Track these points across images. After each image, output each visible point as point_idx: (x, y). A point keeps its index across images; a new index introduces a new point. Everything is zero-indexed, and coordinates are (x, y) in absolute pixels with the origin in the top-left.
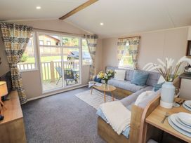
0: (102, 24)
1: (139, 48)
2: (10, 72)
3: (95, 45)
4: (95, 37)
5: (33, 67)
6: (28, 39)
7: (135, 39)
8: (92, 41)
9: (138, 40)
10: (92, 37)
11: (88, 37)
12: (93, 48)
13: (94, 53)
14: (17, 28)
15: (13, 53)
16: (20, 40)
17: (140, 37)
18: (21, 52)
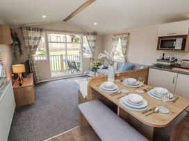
0: (95, 24)
1: (128, 43)
2: (28, 61)
3: (95, 41)
4: (94, 34)
5: (45, 58)
6: (40, 37)
7: (125, 36)
8: (92, 38)
9: (127, 36)
10: (92, 34)
11: (88, 34)
12: (93, 43)
13: (94, 47)
14: (33, 30)
15: (30, 47)
16: (35, 39)
17: (129, 34)
18: (36, 47)
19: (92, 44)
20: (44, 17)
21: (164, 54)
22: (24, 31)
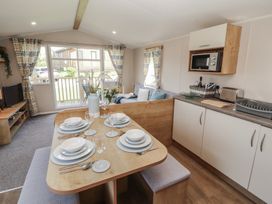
0: (114, 32)
1: (161, 60)
3: (122, 57)
4: (121, 47)
6: (38, 52)
8: (118, 53)
9: (160, 50)
11: (110, 47)
12: (119, 60)
13: (121, 67)
14: (28, 42)
15: (24, 66)
16: (31, 54)
17: (162, 47)
18: (32, 65)
19: (118, 62)
20: (34, 23)
21: (201, 78)
22: (16, 43)
